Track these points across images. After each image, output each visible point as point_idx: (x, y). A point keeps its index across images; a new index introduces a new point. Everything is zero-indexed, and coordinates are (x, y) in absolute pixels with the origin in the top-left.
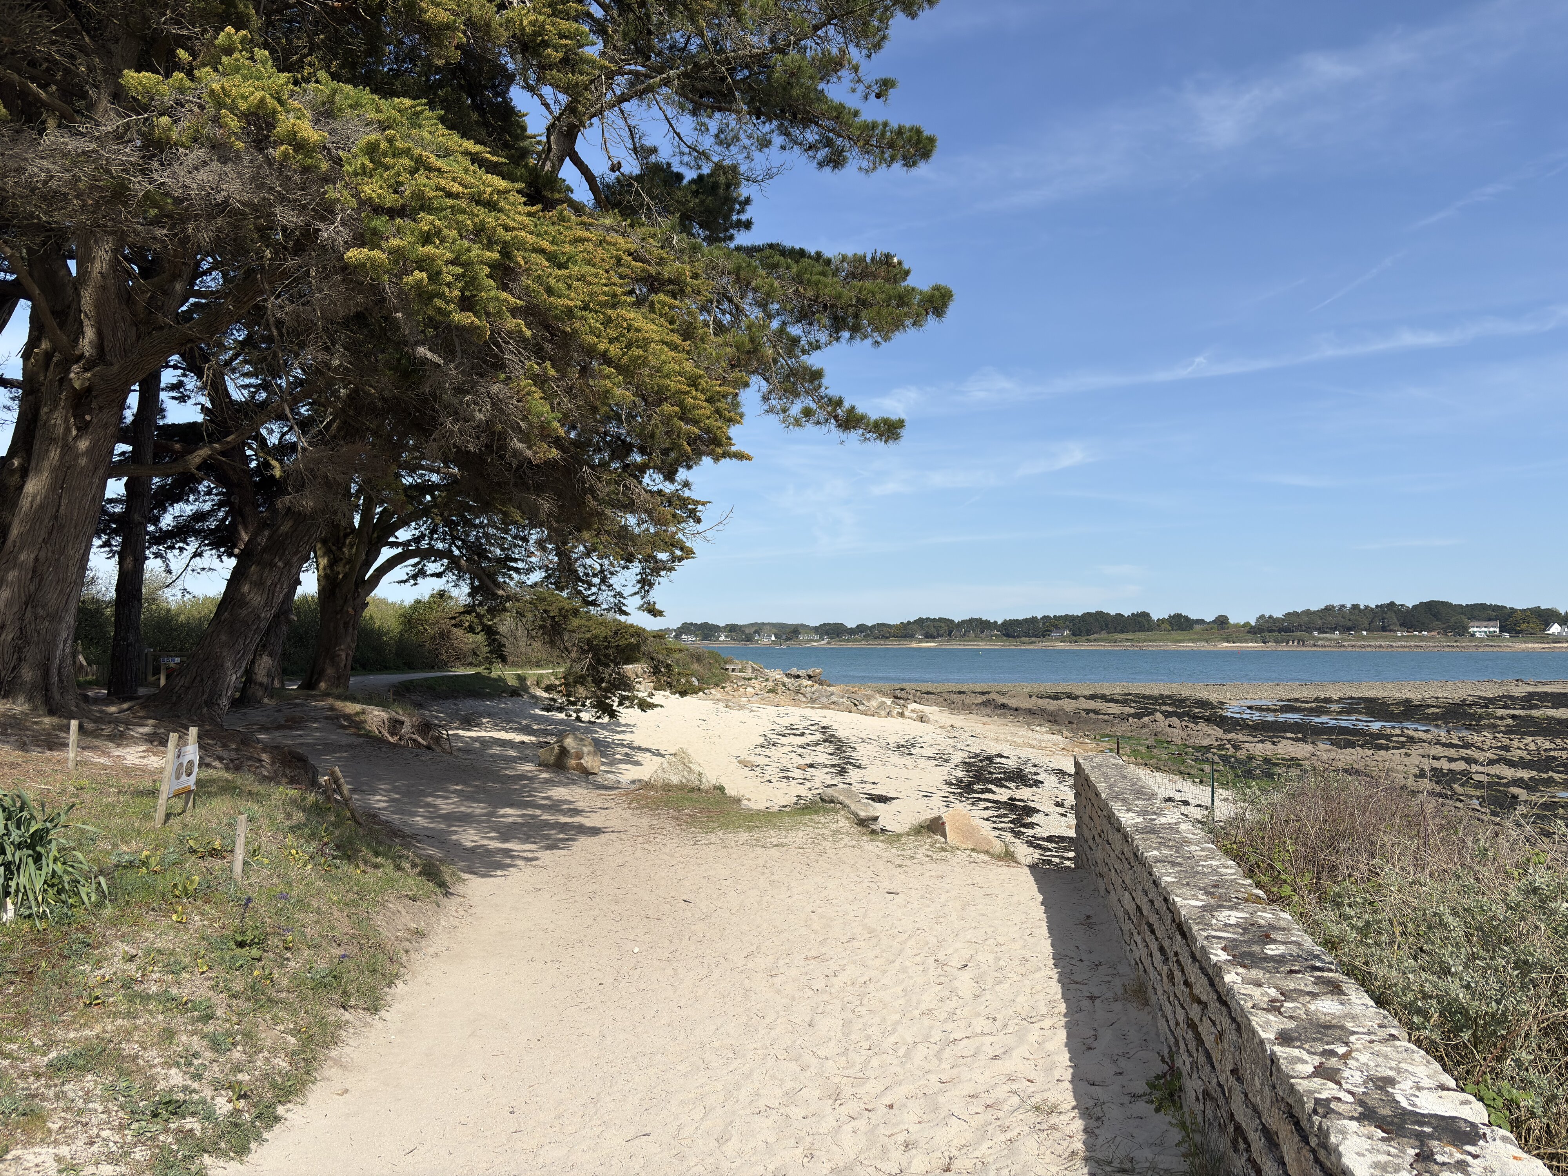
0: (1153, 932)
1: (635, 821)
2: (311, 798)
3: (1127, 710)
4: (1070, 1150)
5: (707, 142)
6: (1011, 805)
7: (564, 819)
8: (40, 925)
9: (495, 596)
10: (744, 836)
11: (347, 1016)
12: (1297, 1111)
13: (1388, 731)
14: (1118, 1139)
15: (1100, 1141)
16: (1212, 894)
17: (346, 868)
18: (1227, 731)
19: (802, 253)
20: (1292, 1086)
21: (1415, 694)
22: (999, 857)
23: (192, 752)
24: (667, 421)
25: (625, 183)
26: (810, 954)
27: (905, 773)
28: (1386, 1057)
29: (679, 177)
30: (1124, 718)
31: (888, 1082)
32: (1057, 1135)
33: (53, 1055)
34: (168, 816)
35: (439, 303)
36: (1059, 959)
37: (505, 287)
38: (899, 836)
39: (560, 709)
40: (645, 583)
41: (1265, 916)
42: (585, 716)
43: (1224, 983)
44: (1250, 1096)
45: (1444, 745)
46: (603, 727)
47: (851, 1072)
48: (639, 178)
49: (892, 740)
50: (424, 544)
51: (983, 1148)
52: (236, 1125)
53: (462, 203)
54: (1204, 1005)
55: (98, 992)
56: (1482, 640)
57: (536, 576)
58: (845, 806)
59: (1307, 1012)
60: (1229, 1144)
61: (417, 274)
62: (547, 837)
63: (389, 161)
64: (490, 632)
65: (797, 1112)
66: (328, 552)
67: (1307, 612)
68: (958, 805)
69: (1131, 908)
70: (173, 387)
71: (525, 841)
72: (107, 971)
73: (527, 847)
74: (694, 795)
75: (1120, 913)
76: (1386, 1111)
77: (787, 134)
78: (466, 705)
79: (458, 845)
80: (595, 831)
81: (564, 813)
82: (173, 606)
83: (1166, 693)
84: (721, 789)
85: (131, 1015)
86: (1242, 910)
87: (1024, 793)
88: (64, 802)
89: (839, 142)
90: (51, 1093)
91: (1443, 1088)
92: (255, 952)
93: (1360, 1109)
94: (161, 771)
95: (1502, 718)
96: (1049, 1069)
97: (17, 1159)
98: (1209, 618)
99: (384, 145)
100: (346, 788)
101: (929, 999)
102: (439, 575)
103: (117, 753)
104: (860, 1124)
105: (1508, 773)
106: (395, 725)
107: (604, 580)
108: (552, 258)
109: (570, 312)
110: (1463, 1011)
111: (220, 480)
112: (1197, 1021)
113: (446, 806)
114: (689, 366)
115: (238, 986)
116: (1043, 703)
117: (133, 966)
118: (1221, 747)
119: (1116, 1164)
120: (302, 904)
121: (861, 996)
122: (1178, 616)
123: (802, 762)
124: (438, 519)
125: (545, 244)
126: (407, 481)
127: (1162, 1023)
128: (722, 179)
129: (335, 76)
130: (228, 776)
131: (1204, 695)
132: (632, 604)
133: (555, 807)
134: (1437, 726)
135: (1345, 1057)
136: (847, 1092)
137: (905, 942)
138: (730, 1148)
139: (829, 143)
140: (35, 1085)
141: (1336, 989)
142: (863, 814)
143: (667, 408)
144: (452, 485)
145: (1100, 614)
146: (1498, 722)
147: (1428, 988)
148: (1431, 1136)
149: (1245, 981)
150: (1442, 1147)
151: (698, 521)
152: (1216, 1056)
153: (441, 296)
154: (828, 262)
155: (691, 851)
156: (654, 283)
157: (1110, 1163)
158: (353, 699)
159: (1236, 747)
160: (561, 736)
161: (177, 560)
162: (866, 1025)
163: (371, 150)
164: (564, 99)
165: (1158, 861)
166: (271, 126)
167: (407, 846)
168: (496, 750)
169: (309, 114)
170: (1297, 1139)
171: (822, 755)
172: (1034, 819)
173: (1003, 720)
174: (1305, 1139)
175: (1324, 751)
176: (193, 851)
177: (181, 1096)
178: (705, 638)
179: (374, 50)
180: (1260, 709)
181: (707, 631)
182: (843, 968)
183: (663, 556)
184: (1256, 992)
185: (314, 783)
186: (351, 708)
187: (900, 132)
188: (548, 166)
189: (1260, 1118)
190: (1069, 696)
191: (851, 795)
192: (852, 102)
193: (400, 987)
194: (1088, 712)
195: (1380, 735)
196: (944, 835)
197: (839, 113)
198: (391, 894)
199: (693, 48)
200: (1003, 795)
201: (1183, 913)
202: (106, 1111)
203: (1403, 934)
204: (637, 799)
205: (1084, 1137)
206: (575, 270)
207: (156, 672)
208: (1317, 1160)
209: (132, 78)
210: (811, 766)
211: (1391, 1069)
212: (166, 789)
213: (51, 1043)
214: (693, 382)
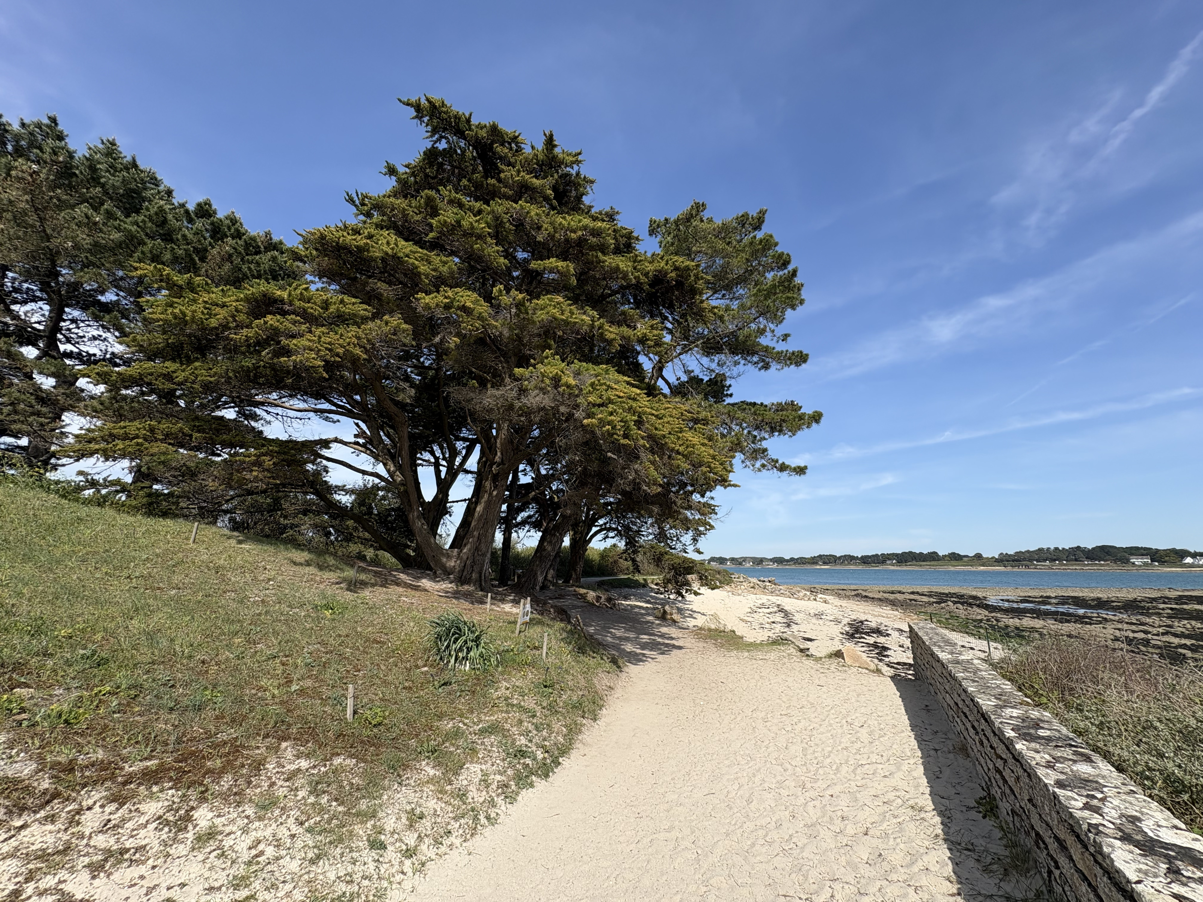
0: (966, 717)
1: (696, 644)
2: (569, 627)
3: (932, 600)
4: (934, 833)
5: (714, 366)
6: (875, 645)
7: (667, 641)
8: (478, 673)
9: (635, 546)
10: (746, 654)
11: (584, 722)
12: (1076, 829)
13: (1089, 615)
14: (962, 831)
15: (952, 831)
16: (999, 699)
17: (582, 658)
18: (990, 612)
19: (755, 404)
20: (1071, 813)
21: (1104, 596)
22: (873, 671)
23: (528, 607)
24: (704, 474)
25: (682, 385)
26: (783, 713)
27: (819, 628)
28: (1131, 803)
29: (702, 380)
30: (931, 604)
31: (829, 782)
32: (926, 823)
33: (481, 726)
34: (520, 632)
35: (615, 436)
36: (913, 727)
37: (639, 429)
38: (821, 658)
39: (661, 594)
40: (695, 540)
41: (1035, 714)
42: (672, 597)
43: (1016, 750)
44: (1043, 816)
45: (1127, 623)
46: (680, 602)
47: (809, 775)
48: (687, 382)
49: (812, 612)
50: (608, 526)
51: (885, 826)
52: (545, 764)
53: (624, 399)
54: (1005, 761)
55: (496, 701)
56: (1140, 566)
57: (651, 537)
58: (793, 642)
59: (1072, 770)
60: (1033, 843)
61: (607, 427)
62: (660, 649)
63: (598, 387)
64: (634, 560)
65: (785, 793)
66: (573, 530)
67: (1028, 551)
68: (848, 644)
69: (952, 704)
70: (523, 471)
71: (651, 650)
72: (499, 693)
73: (652, 653)
74: (722, 634)
75: (945, 706)
76: (1139, 837)
77: (746, 359)
78: (626, 591)
79: (624, 650)
80: (680, 648)
81: (668, 638)
82: (520, 550)
83: (952, 591)
84: (734, 632)
85: (507, 712)
86: (1019, 709)
87: (881, 640)
88: (486, 624)
89: (767, 360)
90: (479, 742)
91: (1176, 827)
92: (550, 690)
93: (1120, 834)
94: (518, 614)
95: (1163, 609)
96: (917, 787)
97: (468, 768)
98: (971, 554)
99: (596, 382)
100: (581, 624)
101: (846, 741)
102: (613, 537)
103: (502, 606)
104: (817, 803)
105: (1176, 641)
106: (598, 598)
107: (678, 539)
108: (656, 416)
109: (664, 436)
110: (1181, 782)
111: (537, 503)
112: (1001, 768)
113: (619, 633)
114: (711, 452)
115: (545, 704)
116: (886, 595)
117: (508, 692)
118: (988, 620)
119: (963, 845)
120: (567, 672)
121: (810, 736)
122: (954, 554)
123: (769, 621)
124: (614, 515)
125: (654, 412)
126: (602, 501)
127: (979, 767)
128: (719, 379)
129: (580, 361)
130: (540, 617)
131: (974, 593)
132: (690, 549)
133: (663, 636)
134: (1120, 613)
135: (1103, 800)
136: (808, 785)
137: (829, 711)
138: (753, 806)
139: (763, 361)
140: (475, 738)
141: (1088, 759)
142: (802, 647)
143: (704, 469)
144: (619, 503)
145: (911, 552)
146: (1161, 611)
147: (1151, 764)
148: (1175, 858)
149: (1028, 749)
150: (1186, 866)
151: (716, 514)
152: (1016, 790)
153: (617, 434)
154: (766, 406)
155: (723, 659)
156: (696, 421)
157: (959, 844)
158: (583, 588)
159: (997, 620)
160: (663, 605)
161: (522, 533)
162: (814, 751)
163: (592, 384)
164: (657, 358)
165: (964, 679)
166: (560, 381)
167: (605, 650)
168: (637, 610)
169: (572, 375)
170: (1079, 846)
171: (778, 618)
172: (888, 653)
173: (866, 604)
174: (1085, 847)
175: (1051, 624)
176: (529, 647)
177: (524, 749)
178: (721, 563)
179: (592, 350)
180: (1008, 601)
181: (722, 560)
182: (800, 722)
183: (702, 529)
184: (1037, 756)
185: (569, 622)
186: (582, 591)
187: (793, 353)
188: (653, 382)
189: (1052, 830)
190: (900, 592)
191: (795, 637)
192: (772, 344)
193: (604, 711)
194: (911, 600)
195: (1084, 617)
196: (843, 659)
197: (767, 349)
198: (600, 670)
199: (706, 333)
200: (871, 640)
201: (984, 708)
202: (499, 752)
203: (1126, 730)
204: (697, 634)
205: (942, 827)
206: (666, 420)
207: (514, 576)
208: (1096, 861)
209: (517, 371)
210: (774, 622)
211: (1136, 811)
212: (520, 621)
213: (480, 721)
214: (714, 458)
